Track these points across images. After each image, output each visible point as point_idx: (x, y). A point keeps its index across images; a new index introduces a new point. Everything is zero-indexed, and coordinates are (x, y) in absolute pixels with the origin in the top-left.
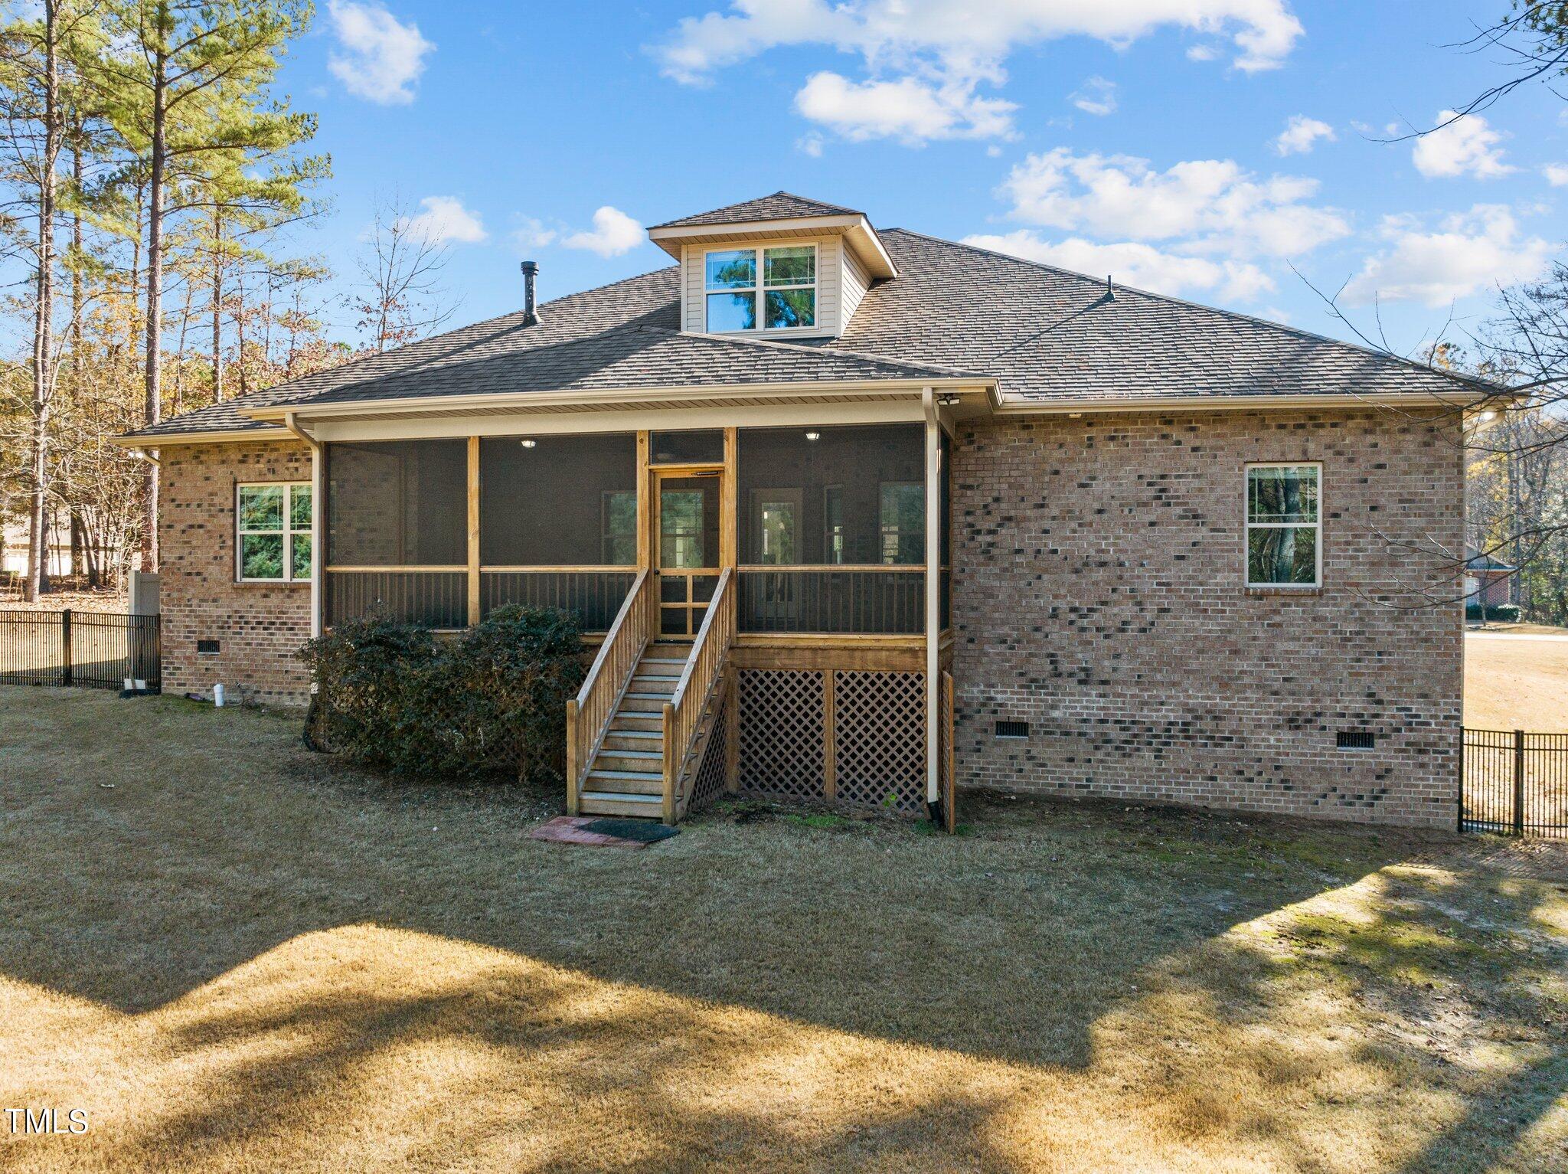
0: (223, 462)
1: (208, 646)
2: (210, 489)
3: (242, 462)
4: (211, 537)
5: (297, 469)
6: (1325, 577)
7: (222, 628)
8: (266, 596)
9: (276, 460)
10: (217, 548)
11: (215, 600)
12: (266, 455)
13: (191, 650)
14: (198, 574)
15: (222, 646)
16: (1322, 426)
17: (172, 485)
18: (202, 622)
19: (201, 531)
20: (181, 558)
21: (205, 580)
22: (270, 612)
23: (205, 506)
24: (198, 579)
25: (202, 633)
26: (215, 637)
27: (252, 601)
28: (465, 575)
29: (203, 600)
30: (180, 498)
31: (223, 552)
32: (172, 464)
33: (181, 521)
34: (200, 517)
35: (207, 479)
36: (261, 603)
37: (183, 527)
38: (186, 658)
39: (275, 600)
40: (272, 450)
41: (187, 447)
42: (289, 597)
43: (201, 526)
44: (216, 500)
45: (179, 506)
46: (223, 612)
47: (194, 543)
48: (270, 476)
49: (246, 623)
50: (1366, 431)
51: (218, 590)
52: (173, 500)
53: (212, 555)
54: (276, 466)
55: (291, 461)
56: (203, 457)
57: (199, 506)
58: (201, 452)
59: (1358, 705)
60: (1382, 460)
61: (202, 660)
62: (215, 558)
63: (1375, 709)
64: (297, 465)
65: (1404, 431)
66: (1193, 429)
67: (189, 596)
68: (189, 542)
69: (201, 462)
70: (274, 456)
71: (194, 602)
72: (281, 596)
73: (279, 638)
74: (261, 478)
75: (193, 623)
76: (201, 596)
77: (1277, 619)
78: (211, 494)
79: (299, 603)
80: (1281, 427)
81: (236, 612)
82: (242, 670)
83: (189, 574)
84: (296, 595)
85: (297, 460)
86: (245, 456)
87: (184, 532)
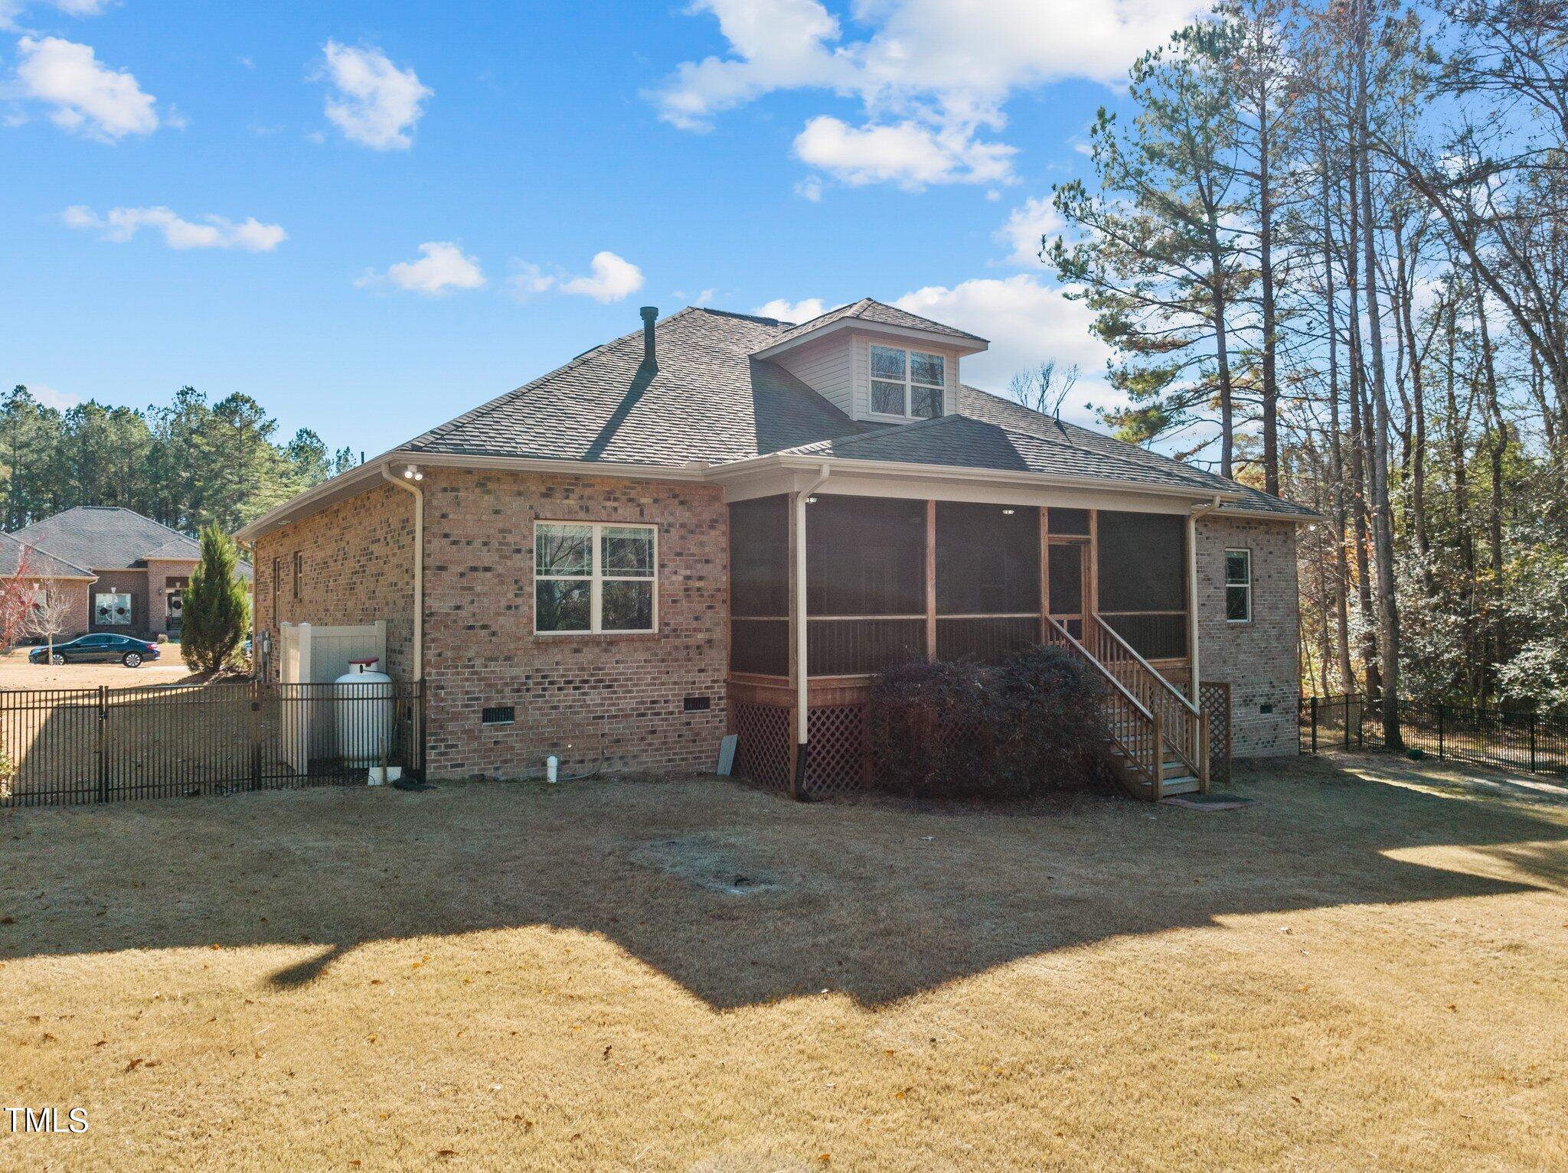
0: (520, 494)
1: (497, 714)
2: (501, 525)
3: (546, 495)
4: (502, 583)
5: (615, 509)
6: (1253, 616)
7: (518, 691)
8: (577, 651)
9: (590, 498)
10: (511, 595)
11: (507, 659)
12: (578, 491)
13: (474, 721)
14: (484, 627)
15: (517, 713)
16: (1250, 528)
17: (444, 516)
18: (490, 686)
19: (489, 575)
20: (458, 608)
21: (494, 634)
22: (583, 669)
23: (495, 544)
24: (483, 633)
25: (488, 699)
26: (509, 703)
27: (558, 658)
28: (924, 622)
29: (491, 659)
30: (456, 533)
31: (519, 601)
32: (445, 490)
33: (459, 563)
34: (488, 558)
35: (497, 512)
36: (571, 660)
37: (461, 569)
38: (465, 732)
39: (588, 655)
40: (585, 486)
41: (469, 472)
42: (606, 651)
43: (487, 569)
44: (510, 538)
45: (455, 543)
46: (519, 672)
47: (478, 589)
48: (582, 515)
49: (551, 683)
50: (1266, 533)
51: (512, 646)
52: (446, 536)
53: (503, 603)
54: (590, 503)
55: (609, 499)
56: (491, 486)
57: (485, 544)
58: (489, 479)
59: (1266, 689)
60: (1271, 549)
61: (490, 732)
62: (509, 608)
63: (1272, 691)
64: (615, 504)
65: (1278, 533)
66: (1206, 526)
67: (471, 654)
68: (471, 588)
69: (489, 492)
70: (587, 492)
71: (478, 662)
72: (597, 650)
73: (594, 697)
74: (570, 516)
75: (476, 688)
76: (488, 654)
77: (1239, 641)
78: (502, 531)
79: (618, 657)
80: (1238, 527)
81: (537, 670)
82: (547, 739)
83: (471, 628)
84: (614, 649)
85: (615, 499)
86: (550, 489)
87: (462, 575)
